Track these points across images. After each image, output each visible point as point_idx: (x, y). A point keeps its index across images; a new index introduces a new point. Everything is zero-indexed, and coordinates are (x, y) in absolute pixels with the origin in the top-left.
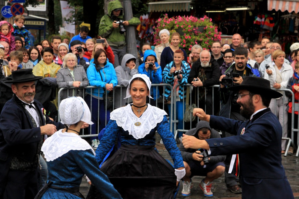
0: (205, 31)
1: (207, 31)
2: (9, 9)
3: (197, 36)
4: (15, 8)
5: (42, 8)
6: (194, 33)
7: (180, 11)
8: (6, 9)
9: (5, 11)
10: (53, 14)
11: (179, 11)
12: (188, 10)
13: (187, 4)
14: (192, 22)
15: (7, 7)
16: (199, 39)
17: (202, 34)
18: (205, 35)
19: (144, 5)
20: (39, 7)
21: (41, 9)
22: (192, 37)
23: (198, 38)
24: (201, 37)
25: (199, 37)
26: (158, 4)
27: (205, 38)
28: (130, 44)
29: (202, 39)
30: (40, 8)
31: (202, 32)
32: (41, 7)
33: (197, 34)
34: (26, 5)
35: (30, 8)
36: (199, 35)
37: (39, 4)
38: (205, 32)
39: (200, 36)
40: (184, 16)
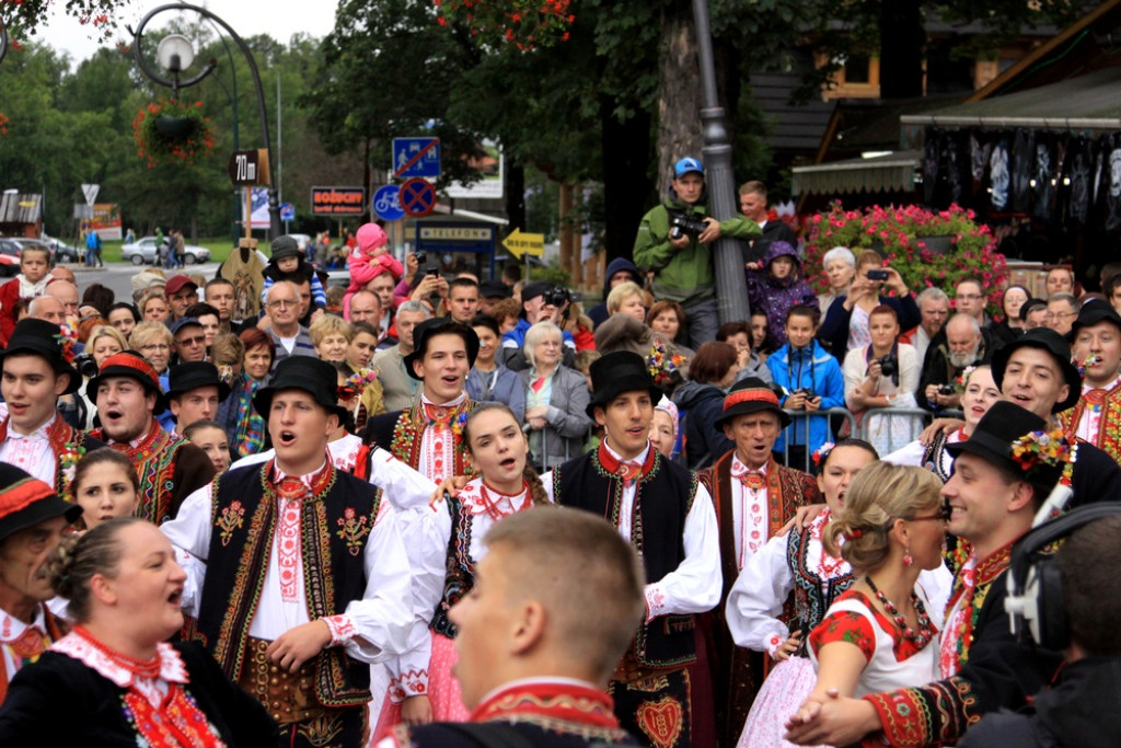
0: (954, 248)
1: (960, 250)
2: (395, 195)
3: (930, 264)
4: (412, 191)
5: (492, 189)
6: (922, 256)
7: (887, 190)
8: (385, 195)
9: (384, 200)
10: (521, 206)
11: (882, 189)
12: (908, 188)
13: (904, 171)
14: (915, 222)
15: (391, 190)
16: (936, 274)
17: (945, 258)
18: (954, 261)
19: (783, 173)
20: (484, 186)
21: (488, 192)
22: (913, 268)
23: (932, 271)
24: (941, 267)
25: (935, 267)
26: (821, 173)
27: (953, 271)
28: (729, 292)
29: (946, 273)
30: (487, 188)
31: (944, 254)
32: (490, 186)
33: (931, 259)
34: (445, 182)
35: (456, 190)
36: (937, 261)
37: (482, 178)
38: (953, 254)
39: (939, 265)
40: (889, 206)
